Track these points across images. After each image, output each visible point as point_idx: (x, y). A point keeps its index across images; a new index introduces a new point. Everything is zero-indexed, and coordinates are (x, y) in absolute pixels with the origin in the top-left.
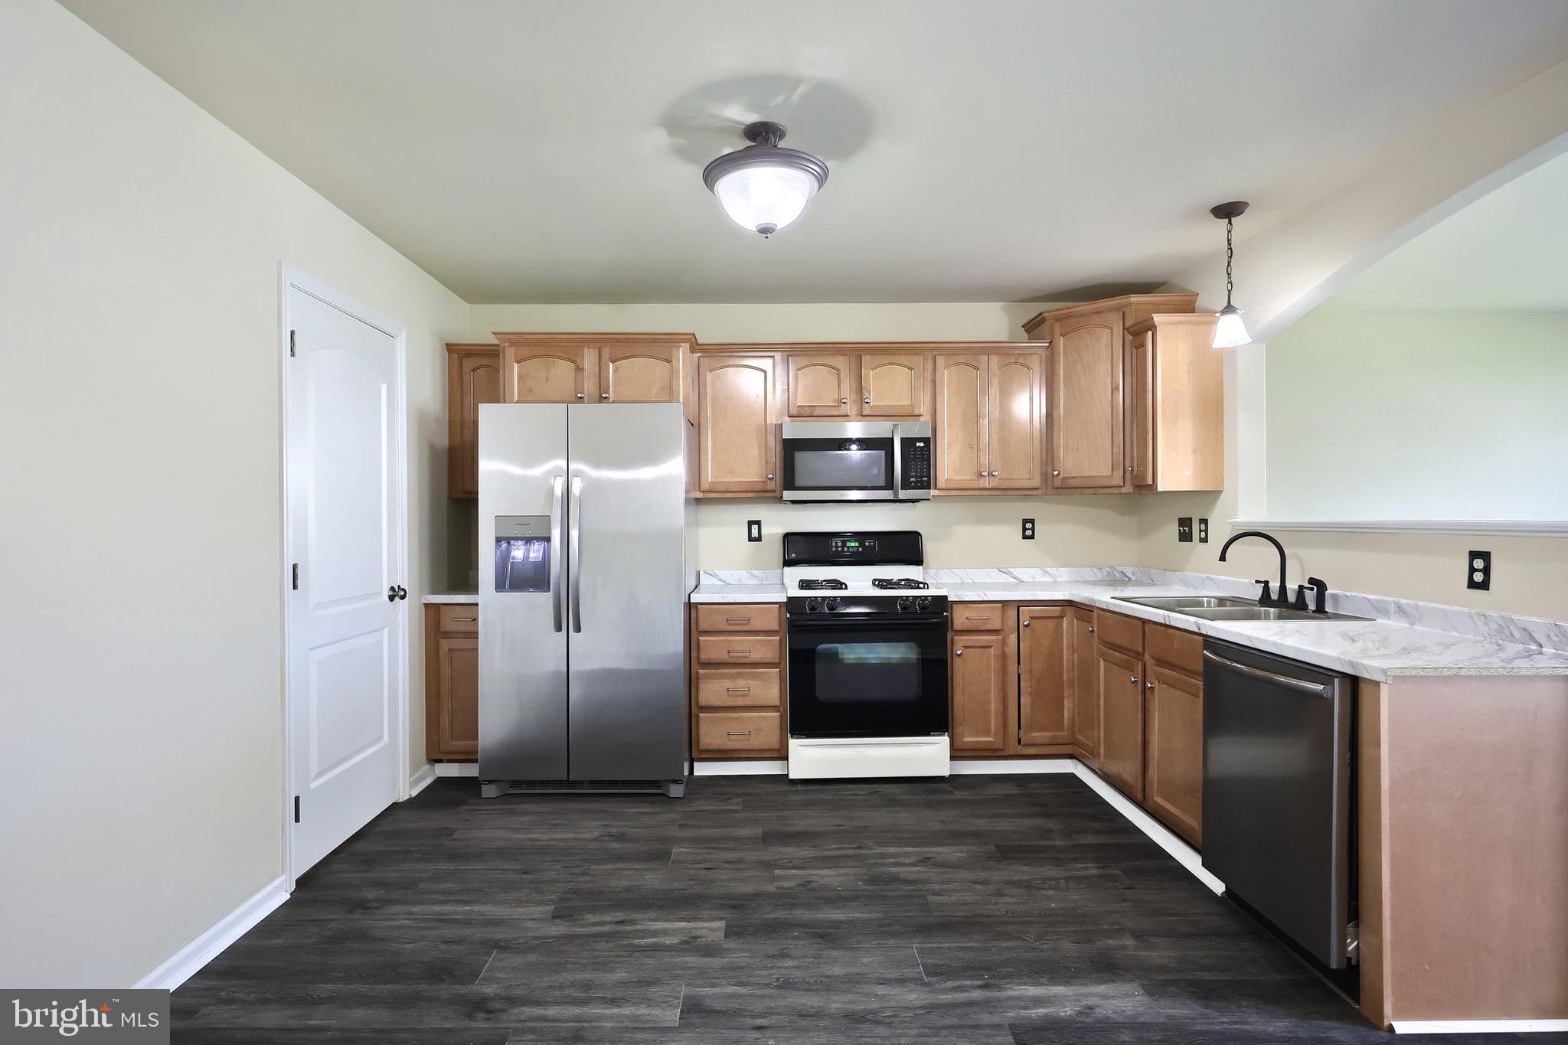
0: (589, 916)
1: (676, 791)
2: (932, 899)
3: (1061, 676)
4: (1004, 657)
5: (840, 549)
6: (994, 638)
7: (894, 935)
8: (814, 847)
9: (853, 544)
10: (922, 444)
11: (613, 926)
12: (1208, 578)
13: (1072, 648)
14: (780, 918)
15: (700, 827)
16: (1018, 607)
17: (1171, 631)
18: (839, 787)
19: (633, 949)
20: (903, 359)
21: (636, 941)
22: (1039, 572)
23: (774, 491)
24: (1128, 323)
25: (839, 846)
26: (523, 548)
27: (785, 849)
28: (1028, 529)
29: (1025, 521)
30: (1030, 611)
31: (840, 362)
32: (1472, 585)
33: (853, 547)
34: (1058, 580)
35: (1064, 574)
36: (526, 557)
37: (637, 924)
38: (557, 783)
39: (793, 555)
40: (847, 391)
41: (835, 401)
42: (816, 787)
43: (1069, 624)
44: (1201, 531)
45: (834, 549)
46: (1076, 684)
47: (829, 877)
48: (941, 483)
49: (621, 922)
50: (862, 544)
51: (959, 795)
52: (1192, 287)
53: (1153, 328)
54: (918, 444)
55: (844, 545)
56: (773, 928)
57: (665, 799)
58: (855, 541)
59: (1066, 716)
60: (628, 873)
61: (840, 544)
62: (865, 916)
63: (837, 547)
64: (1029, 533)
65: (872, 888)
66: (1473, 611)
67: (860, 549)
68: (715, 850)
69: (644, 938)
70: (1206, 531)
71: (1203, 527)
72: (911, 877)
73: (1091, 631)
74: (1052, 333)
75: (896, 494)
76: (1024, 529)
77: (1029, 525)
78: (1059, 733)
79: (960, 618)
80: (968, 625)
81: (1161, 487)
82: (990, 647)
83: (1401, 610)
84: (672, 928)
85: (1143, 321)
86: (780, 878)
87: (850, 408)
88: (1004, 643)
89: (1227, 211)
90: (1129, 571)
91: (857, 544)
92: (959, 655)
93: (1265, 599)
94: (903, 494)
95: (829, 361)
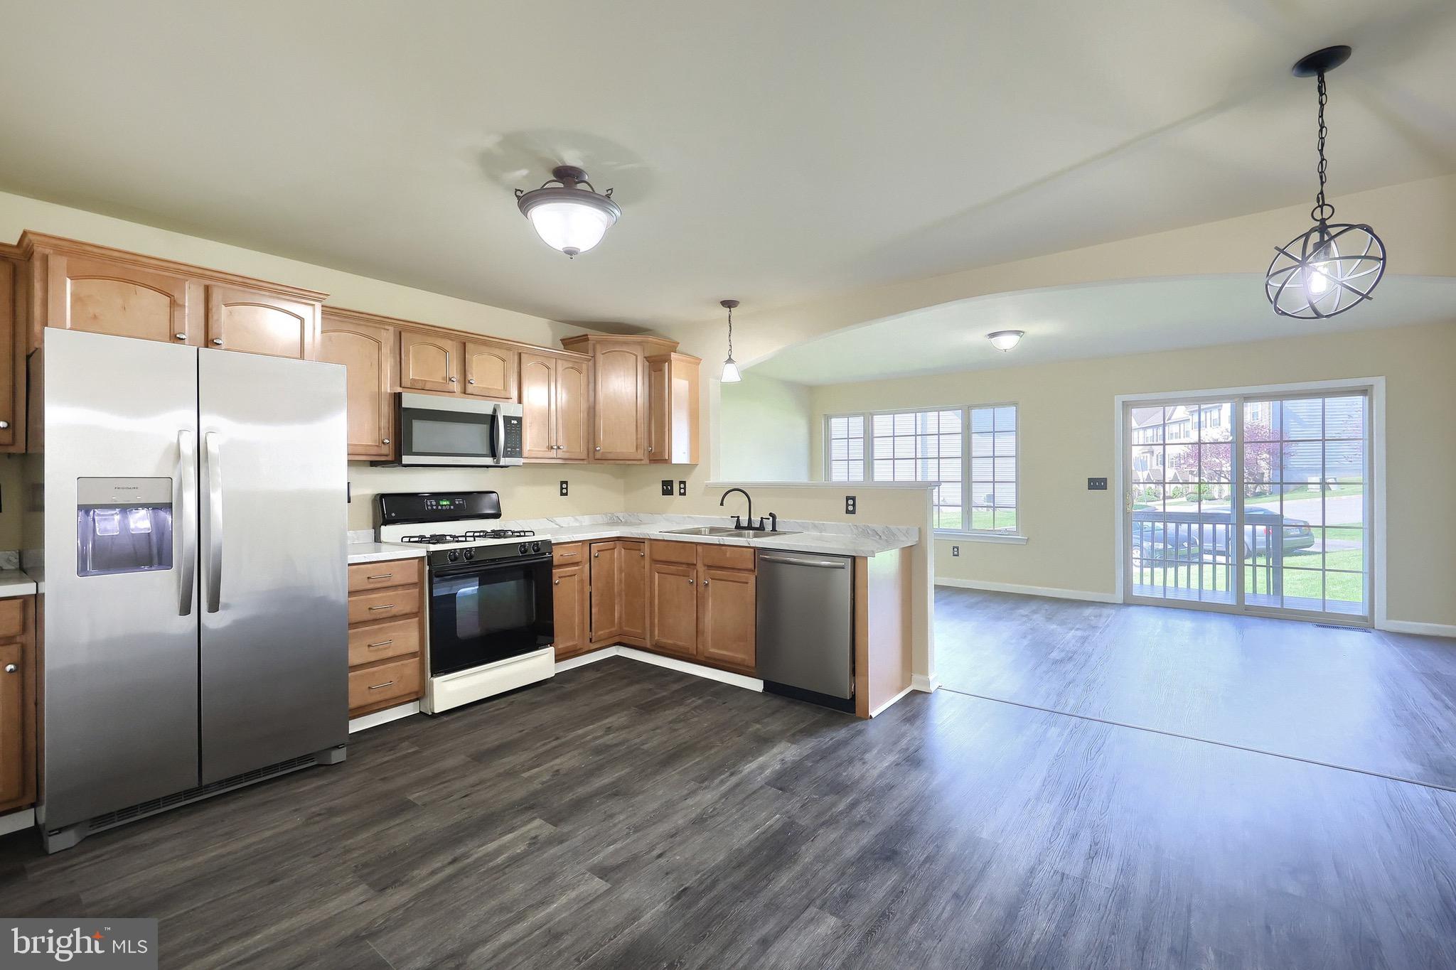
0: (416, 872)
1: (338, 756)
2: (645, 747)
3: (613, 589)
4: (582, 581)
5: (435, 507)
6: (576, 568)
7: (655, 773)
8: (526, 750)
9: (445, 503)
10: (516, 422)
11: (451, 866)
12: (689, 517)
13: (621, 570)
14: (573, 799)
15: (405, 773)
16: (590, 544)
17: (723, 547)
18: (478, 707)
19: (501, 869)
20: (497, 352)
21: (491, 864)
22: (573, 519)
23: (386, 455)
24: (647, 355)
25: (542, 742)
26: (117, 518)
27: (504, 760)
28: (564, 489)
29: (562, 483)
30: (598, 546)
31: (449, 345)
32: (848, 512)
33: (445, 505)
34: (584, 524)
35: (586, 520)
36: (124, 526)
37: (472, 855)
38: (189, 793)
39: (393, 515)
40: (454, 372)
41: (443, 379)
42: (459, 714)
43: (619, 553)
44: (680, 488)
45: (430, 508)
46: (623, 593)
47: (565, 762)
48: (525, 453)
49: (454, 861)
50: (453, 503)
51: (569, 687)
52: (676, 337)
53: (669, 361)
54: (513, 422)
55: (438, 504)
56: (579, 806)
57: (327, 768)
58: (447, 500)
59: (616, 617)
60: (393, 830)
61: (434, 503)
62: (623, 772)
63: (432, 505)
64: (564, 491)
65: (601, 757)
66: (850, 524)
67: (452, 507)
68: (449, 783)
69: (495, 859)
70: (685, 488)
71: (682, 486)
72: (615, 742)
73: (642, 556)
74: (594, 350)
75: (498, 461)
76: (562, 488)
77: (564, 486)
78: (613, 629)
79: (557, 556)
80: (562, 561)
81: (674, 461)
82: (575, 575)
83: (815, 527)
84: (509, 841)
85: (665, 355)
86: (531, 779)
87: (456, 387)
88: (582, 571)
89: (729, 304)
90: (621, 515)
91: (448, 503)
92: (557, 584)
93: (738, 527)
94: (503, 461)
95: (441, 342)
